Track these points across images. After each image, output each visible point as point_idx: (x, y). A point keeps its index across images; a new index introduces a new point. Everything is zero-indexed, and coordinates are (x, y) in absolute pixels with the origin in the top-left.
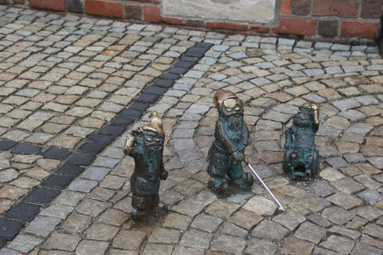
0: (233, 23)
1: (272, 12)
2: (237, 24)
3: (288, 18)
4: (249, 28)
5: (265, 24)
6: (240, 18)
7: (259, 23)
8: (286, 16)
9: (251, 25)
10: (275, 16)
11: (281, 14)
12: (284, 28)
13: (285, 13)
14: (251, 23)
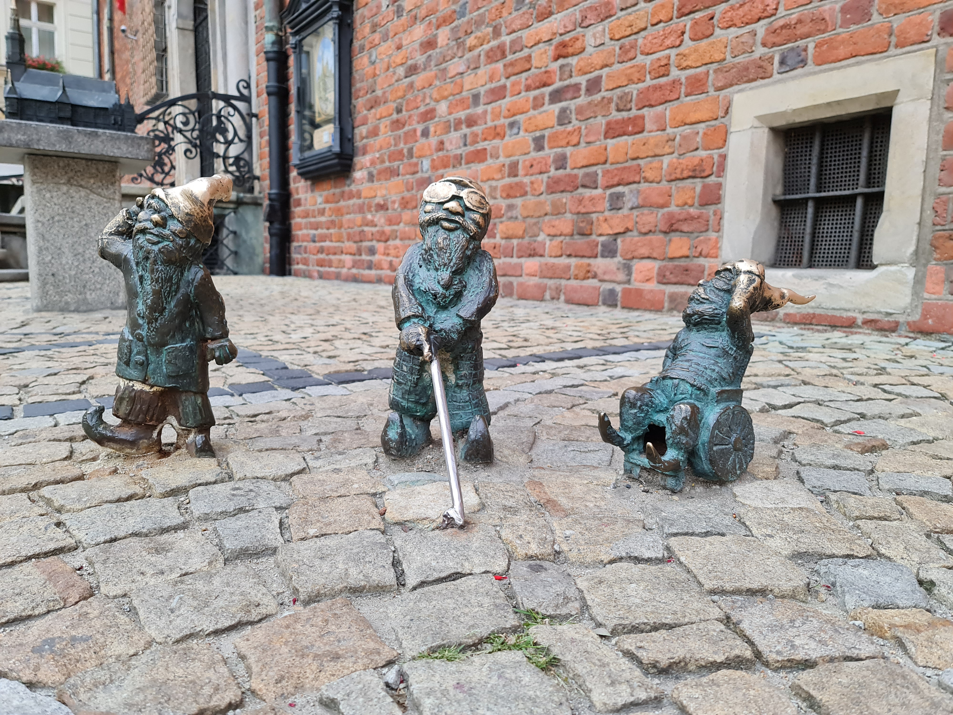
0: (830, 313)
1: (908, 291)
2: (837, 314)
3: (940, 302)
4: (859, 322)
5: (891, 314)
6: (843, 304)
7: (880, 312)
8: (935, 299)
9: (865, 316)
10: (913, 300)
11: (926, 295)
12: (930, 321)
13: (934, 293)
14: (864, 313)
